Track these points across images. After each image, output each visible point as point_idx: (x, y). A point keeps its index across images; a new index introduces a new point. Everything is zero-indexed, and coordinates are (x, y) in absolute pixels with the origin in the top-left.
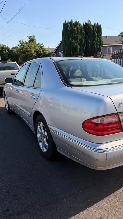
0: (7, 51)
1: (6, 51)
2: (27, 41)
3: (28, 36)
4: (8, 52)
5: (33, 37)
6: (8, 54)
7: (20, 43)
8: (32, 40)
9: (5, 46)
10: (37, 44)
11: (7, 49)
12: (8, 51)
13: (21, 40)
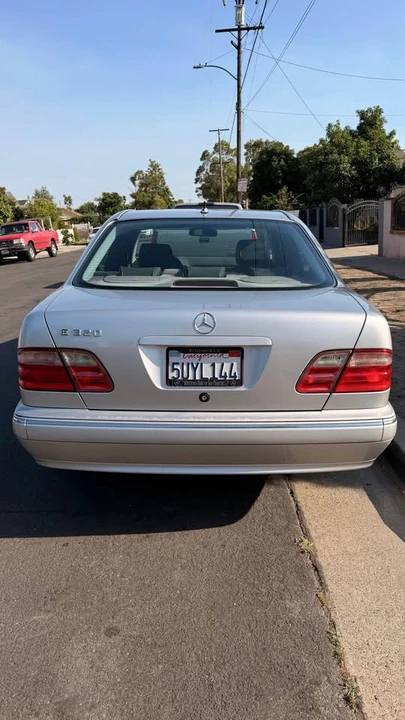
0: (282, 163)
1: (279, 161)
2: (354, 127)
3: (360, 109)
4: (286, 163)
5: (379, 111)
6: (284, 171)
7: (330, 135)
8: (370, 122)
9: (281, 144)
10: (387, 133)
11: (286, 153)
12: (286, 161)
13: (334, 123)
